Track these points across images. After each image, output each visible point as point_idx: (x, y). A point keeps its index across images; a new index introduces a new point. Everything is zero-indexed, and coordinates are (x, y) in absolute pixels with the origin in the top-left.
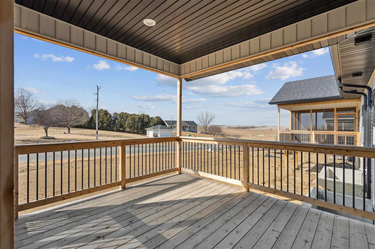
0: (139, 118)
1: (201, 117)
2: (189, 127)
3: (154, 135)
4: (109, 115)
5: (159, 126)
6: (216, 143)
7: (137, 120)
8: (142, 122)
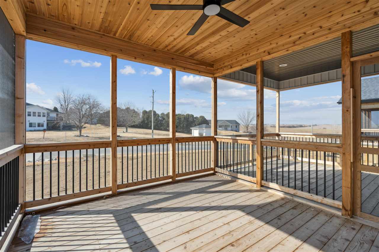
0: (184, 118)
1: (242, 116)
2: (231, 126)
3: (200, 134)
4: (157, 116)
5: (204, 125)
6: (314, 137)
7: (182, 119)
8: (188, 121)
